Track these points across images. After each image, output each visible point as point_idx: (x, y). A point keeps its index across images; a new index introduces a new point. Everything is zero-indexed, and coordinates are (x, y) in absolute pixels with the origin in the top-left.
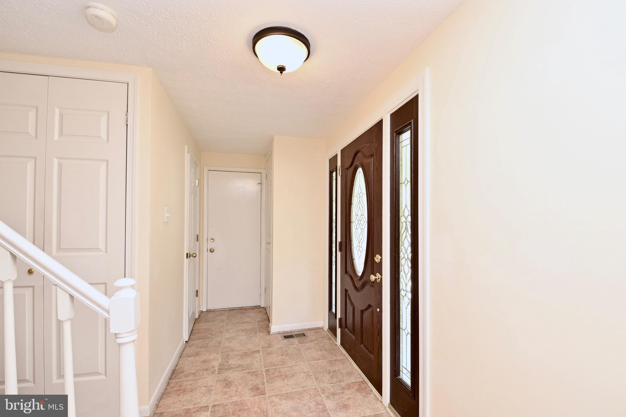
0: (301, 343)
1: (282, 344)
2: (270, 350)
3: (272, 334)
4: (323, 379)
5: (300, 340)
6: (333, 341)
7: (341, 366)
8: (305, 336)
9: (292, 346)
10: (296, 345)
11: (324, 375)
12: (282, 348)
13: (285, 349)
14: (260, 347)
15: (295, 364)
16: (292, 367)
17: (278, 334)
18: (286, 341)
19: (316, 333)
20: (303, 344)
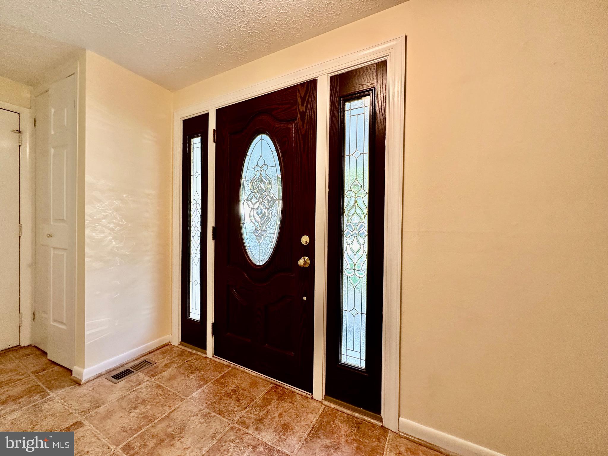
0: (153, 376)
1: (121, 391)
2: (102, 409)
3: (85, 383)
4: (230, 409)
5: (148, 373)
6: (198, 355)
7: (236, 381)
8: (151, 363)
9: (143, 386)
10: (147, 383)
11: (226, 404)
12: (125, 396)
13: (132, 396)
14: (77, 415)
15: (171, 410)
16: (168, 416)
17: (98, 377)
18: (122, 383)
19: (163, 353)
20: (156, 375)
